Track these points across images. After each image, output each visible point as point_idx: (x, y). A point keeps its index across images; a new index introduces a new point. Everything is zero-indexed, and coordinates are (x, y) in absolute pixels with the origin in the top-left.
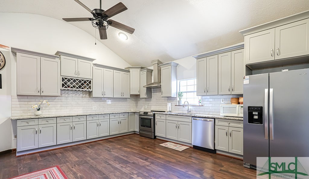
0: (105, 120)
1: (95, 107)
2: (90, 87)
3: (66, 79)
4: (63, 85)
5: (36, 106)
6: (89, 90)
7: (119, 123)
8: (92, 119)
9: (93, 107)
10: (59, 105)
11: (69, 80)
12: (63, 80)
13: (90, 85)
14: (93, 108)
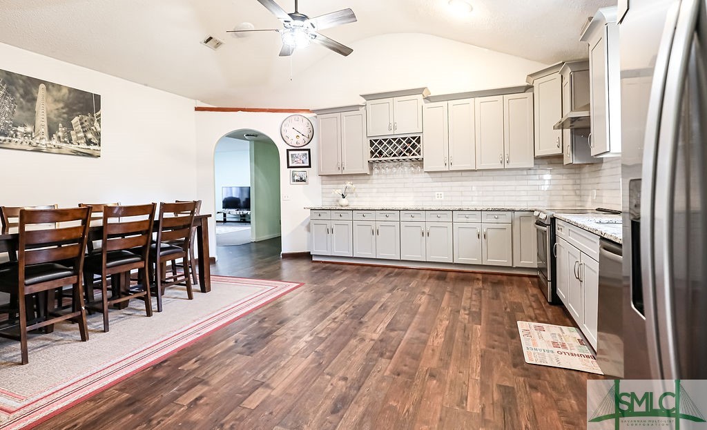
0: (440, 224)
1: (439, 193)
2: (419, 152)
3: (376, 141)
4: (372, 153)
5: (340, 191)
6: (418, 156)
7: (483, 236)
8: (410, 219)
9: (437, 193)
10: (375, 190)
11: (380, 143)
12: (372, 144)
13: (419, 146)
14: (435, 196)
